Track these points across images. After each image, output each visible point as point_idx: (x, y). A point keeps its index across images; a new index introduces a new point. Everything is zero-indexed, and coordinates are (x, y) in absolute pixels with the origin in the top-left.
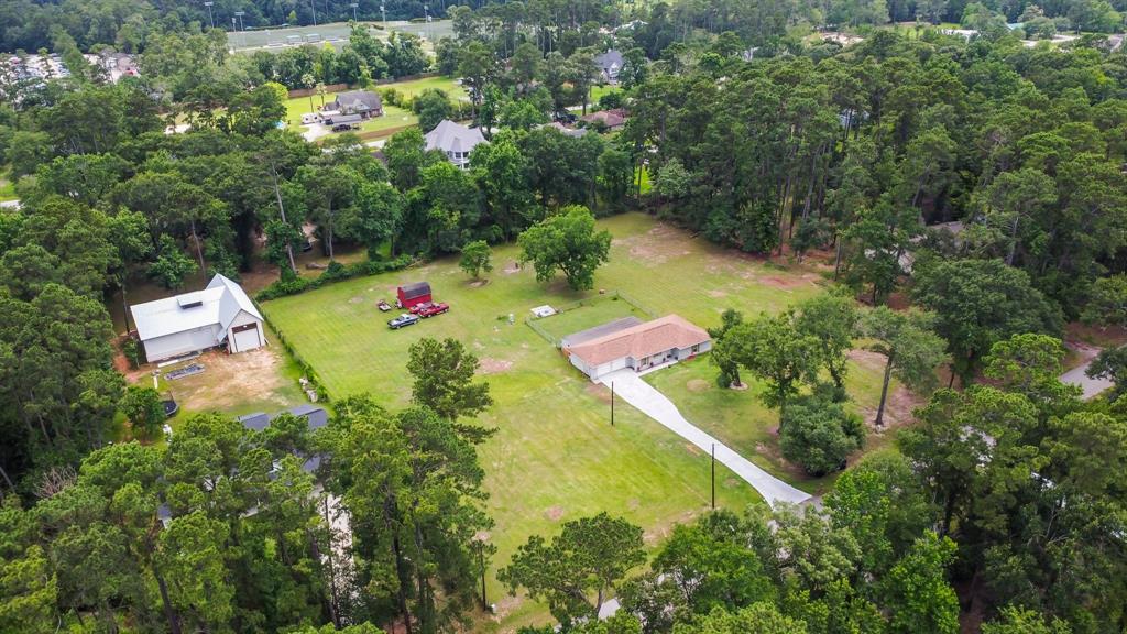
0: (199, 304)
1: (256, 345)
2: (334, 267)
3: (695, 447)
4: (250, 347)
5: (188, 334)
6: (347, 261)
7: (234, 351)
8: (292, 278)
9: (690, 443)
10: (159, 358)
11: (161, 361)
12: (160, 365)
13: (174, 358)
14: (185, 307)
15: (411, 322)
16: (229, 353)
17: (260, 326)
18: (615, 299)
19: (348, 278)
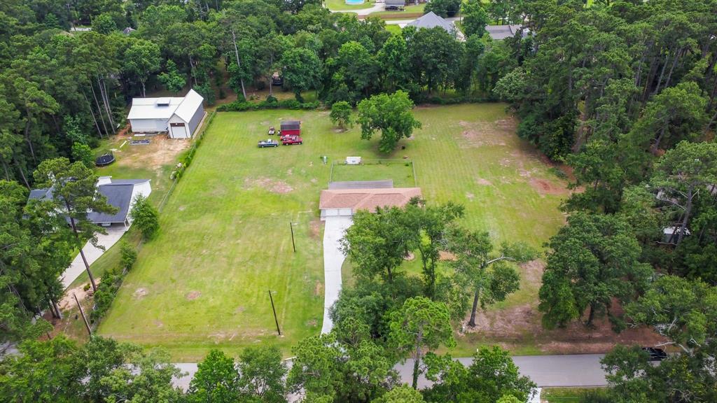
0: (167, 105)
1: (185, 137)
2: (270, 99)
3: (323, 289)
4: (180, 137)
5: (153, 122)
6: (281, 97)
7: (172, 137)
8: (243, 100)
9: (323, 283)
10: (138, 131)
11: (139, 133)
12: (136, 135)
13: (145, 133)
14: (160, 105)
15: (272, 146)
16: (169, 138)
17: (187, 126)
18: (407, 165)
19: (276, 107)
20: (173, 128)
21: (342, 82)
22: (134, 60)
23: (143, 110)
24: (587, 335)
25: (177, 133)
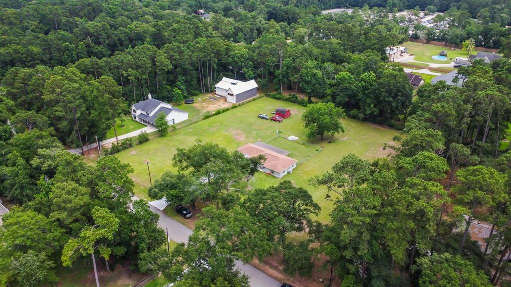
1: (233, 102)
2: (293, 97)
10: (218, 94)
12: (216, 96)
13: (221, 96)
14: (232, 83)
15: (265, 118)
16: (226, 100)
17: (235, 96)
18: (317, 151)
19: (294, 102)
20: (229, 96)
21: (329, 95)
22: (232, 58)
23: (225, 84)
24: (277, 265)
25: (230, 98)
